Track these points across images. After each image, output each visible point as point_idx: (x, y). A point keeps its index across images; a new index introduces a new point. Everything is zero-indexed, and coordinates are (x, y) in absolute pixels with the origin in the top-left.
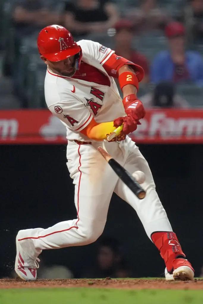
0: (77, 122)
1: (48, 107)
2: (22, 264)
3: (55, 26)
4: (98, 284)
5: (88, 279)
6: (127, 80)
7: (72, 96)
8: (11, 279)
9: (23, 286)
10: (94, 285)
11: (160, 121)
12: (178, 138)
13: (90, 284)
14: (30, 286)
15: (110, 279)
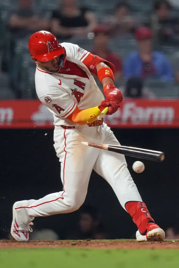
0: (63, 110)
1: (39, 98)
2: (17, 228)
3: (43, 32)
4: (80, 244)
5: (71, 241)
6: (106, 73)
7: (59, 88)
8: (7, 241)
9: (18, 246)
10: (76, 245)
11: (131, 110)
12: (146, 123)
13: (73, 245)
14: (23, 246)
15: (89, 240)
